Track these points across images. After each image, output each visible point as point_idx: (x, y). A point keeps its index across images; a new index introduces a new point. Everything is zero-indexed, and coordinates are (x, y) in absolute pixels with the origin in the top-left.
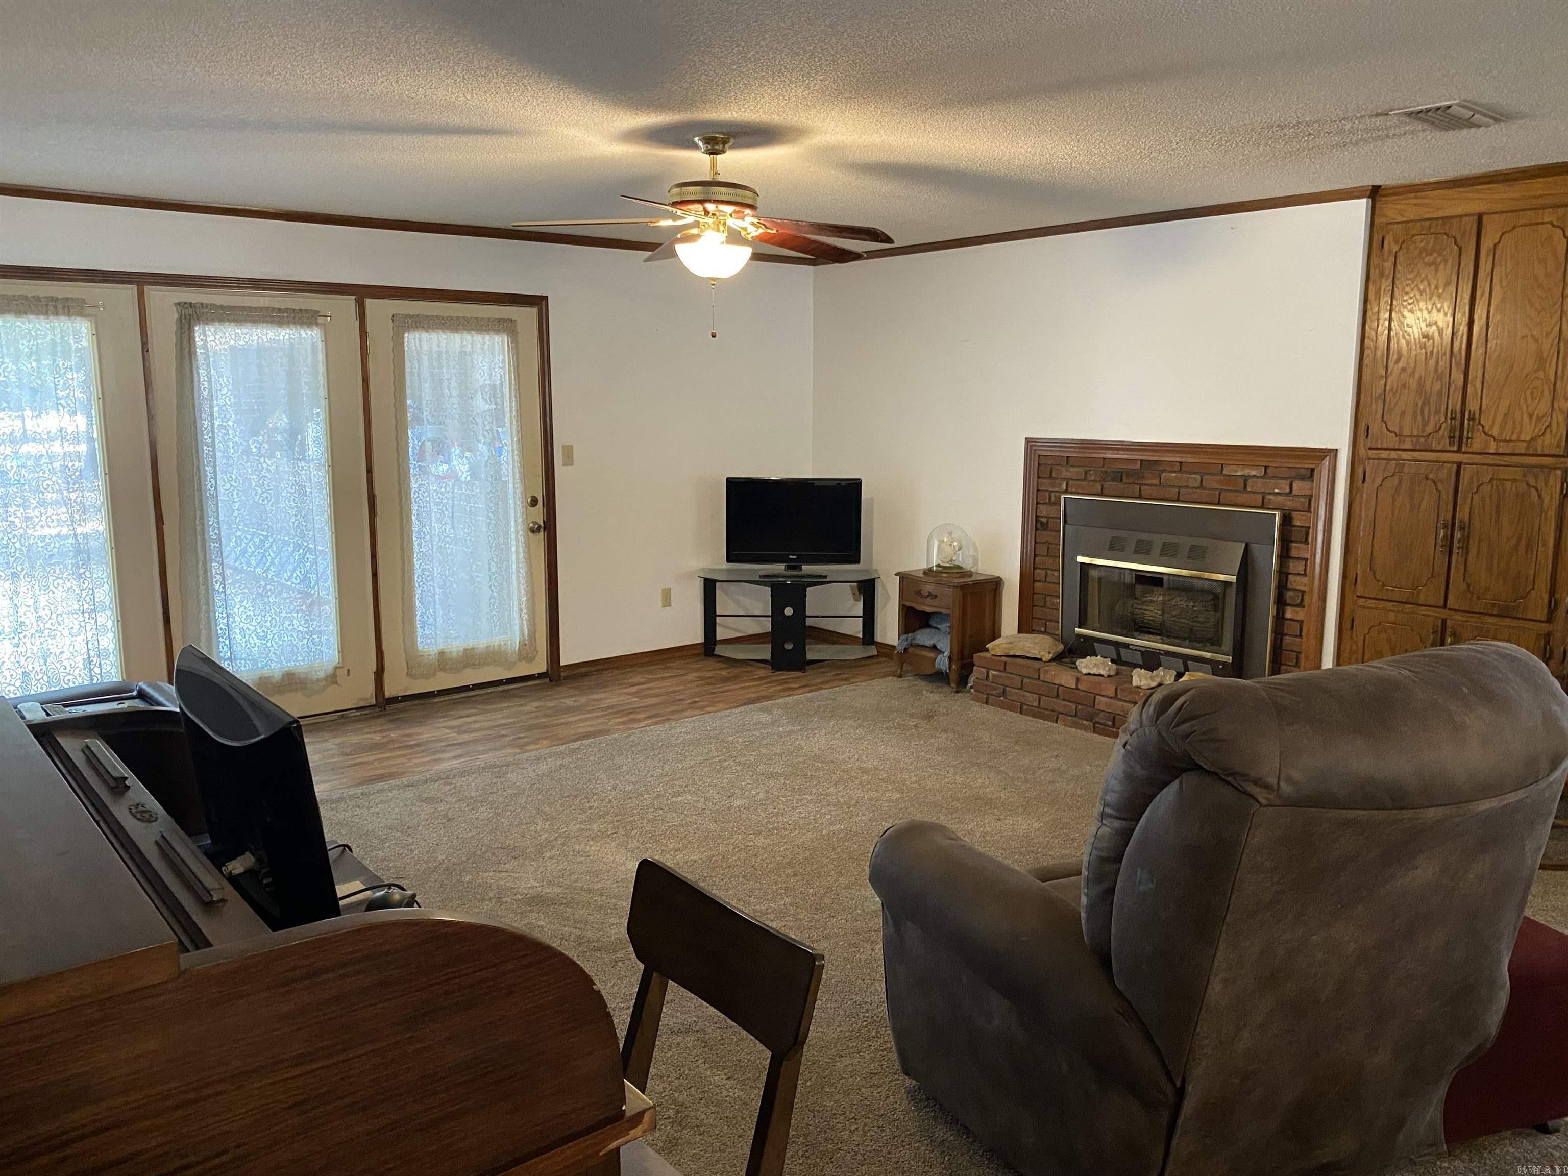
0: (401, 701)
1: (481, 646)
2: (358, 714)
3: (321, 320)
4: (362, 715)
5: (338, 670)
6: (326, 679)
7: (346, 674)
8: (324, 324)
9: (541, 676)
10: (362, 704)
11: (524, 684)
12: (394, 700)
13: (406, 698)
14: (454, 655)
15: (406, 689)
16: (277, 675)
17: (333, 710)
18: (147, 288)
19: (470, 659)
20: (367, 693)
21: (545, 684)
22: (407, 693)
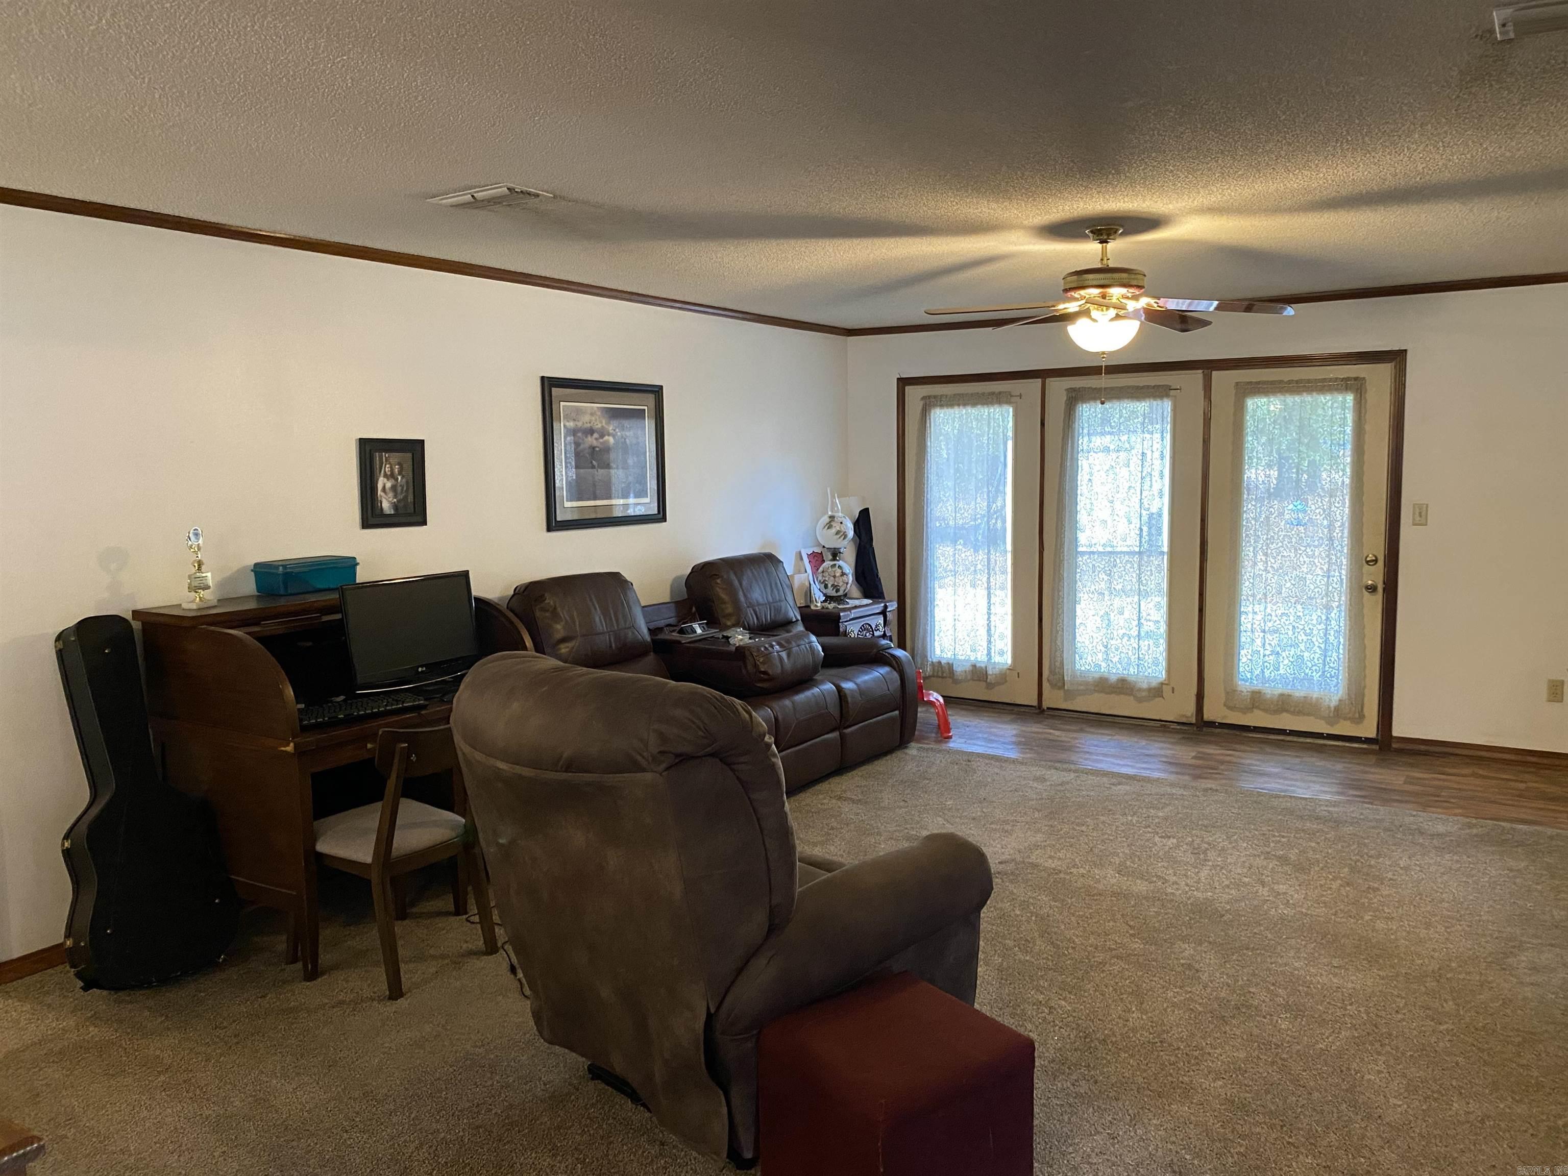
0: (1216, 727)
1: (1297, 694)
2: (1178, 727)
3: (1172, 393)
4: (1181, 729)
5: (1164, 686)
6: (1150, 690)
7: (1171, 691)
8: (1175, 396)
9: (1368, 741)
10: (1184, 720)
11: (1347, 744)
12: (1211, 724)
13: (1223, 725)
14: (1269, 696)
15: (1225, 717)
16: (1113, 678)
17: (1158, 718)
18: (1048, 380)
19: (1284, 704)
20: (1188, 711)
21: (1373, 750)
22: (1224, 721)
